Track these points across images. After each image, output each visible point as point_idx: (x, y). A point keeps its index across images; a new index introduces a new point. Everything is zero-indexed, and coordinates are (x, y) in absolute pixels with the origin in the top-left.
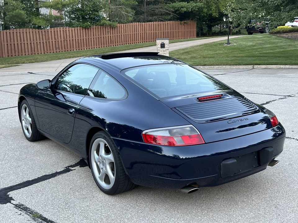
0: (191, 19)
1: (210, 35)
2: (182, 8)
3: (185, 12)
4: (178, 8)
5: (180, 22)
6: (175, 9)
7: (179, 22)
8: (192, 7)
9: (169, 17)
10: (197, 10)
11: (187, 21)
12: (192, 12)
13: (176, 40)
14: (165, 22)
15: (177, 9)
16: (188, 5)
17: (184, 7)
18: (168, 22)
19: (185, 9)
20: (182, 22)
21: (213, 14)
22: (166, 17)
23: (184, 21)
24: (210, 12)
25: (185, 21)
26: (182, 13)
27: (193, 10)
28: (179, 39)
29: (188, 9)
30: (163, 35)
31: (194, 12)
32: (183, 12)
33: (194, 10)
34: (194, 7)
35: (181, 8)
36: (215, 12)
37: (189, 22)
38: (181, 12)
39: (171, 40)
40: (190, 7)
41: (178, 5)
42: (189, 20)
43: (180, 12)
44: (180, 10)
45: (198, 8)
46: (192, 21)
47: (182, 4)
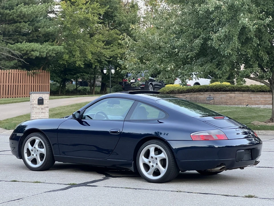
0: (42, 68)
1: (63, 93)
2: (33, 51)
3: (37, 58)
4: (27, 51)
5: (27, 72)
6: (22, 52)
7: (25, 72)
8: (47, 51)
9: (12, 63)
10: (55, 55)
11: (37, 70)
12: (46, 58)
13: (21, 97)
14: (5, 71)
15: (25, 52)
16: (41, 48)
17: (36, 50)
18: (10, 70)
19: (37, 54)
20: (31, 71)
21: (77, 62)
22: (7, 63)
23: (33, 71)
24: (73, 59)
25: (35, 71)
26: (32, 59)
27: (48, 55)
28: (23, 98)
29: (42, 54)
30: (3, 90)
31: (49, 58)
32: (34, 58)
33: (50, 56)
34: (50, 50)
35: (30, 52)
36: (80, 61)
37: (40, 72)
38: (31, 57)
39: (14, 98)
40: (45, 50)
41: (26, 47)
42: (39, 69)
43: (28, 58)
44: (30, 55)
45: (56, 52)
46: (43, 71)
47: (33, 46)
